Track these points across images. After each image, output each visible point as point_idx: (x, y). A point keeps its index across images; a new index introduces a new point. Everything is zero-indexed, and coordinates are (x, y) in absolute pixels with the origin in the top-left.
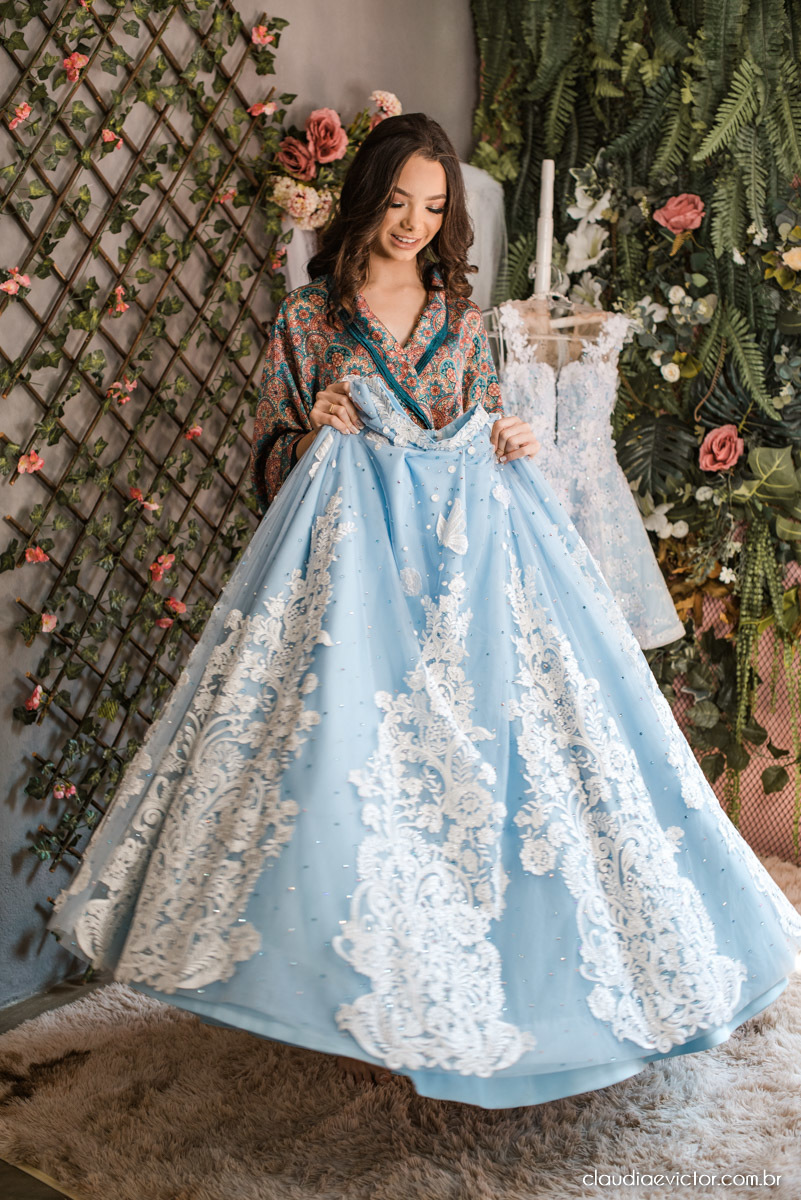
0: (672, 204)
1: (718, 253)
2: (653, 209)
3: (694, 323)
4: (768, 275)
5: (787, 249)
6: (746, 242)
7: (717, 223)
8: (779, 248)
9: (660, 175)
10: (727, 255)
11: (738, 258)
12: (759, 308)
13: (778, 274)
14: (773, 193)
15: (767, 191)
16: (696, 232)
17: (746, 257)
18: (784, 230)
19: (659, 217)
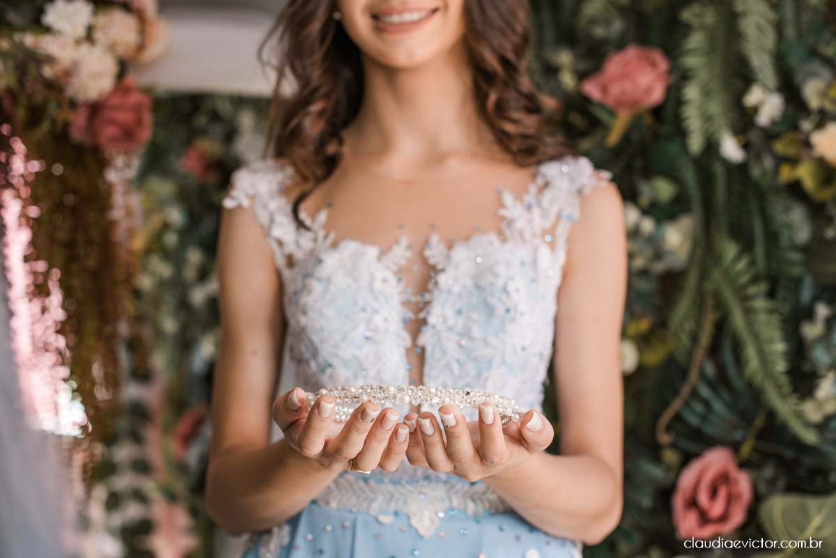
0: (614, 65)
1: (696, 143)
2: (582, 76)
3: (659, 267)
4: (786, 174)
5: (820, 125)
6: (743, 121)
7: (692, 92)
8: (806, 125)
9: (594, 21)
10: (711, 147)
11: (731, 149)
12: (772, 237)
13: (805, 174)
14: (790, 32)
15: (779, 27)
16: (657, 112)
17: (746, 146)
18: (812, 91)
19: (592, 89)
